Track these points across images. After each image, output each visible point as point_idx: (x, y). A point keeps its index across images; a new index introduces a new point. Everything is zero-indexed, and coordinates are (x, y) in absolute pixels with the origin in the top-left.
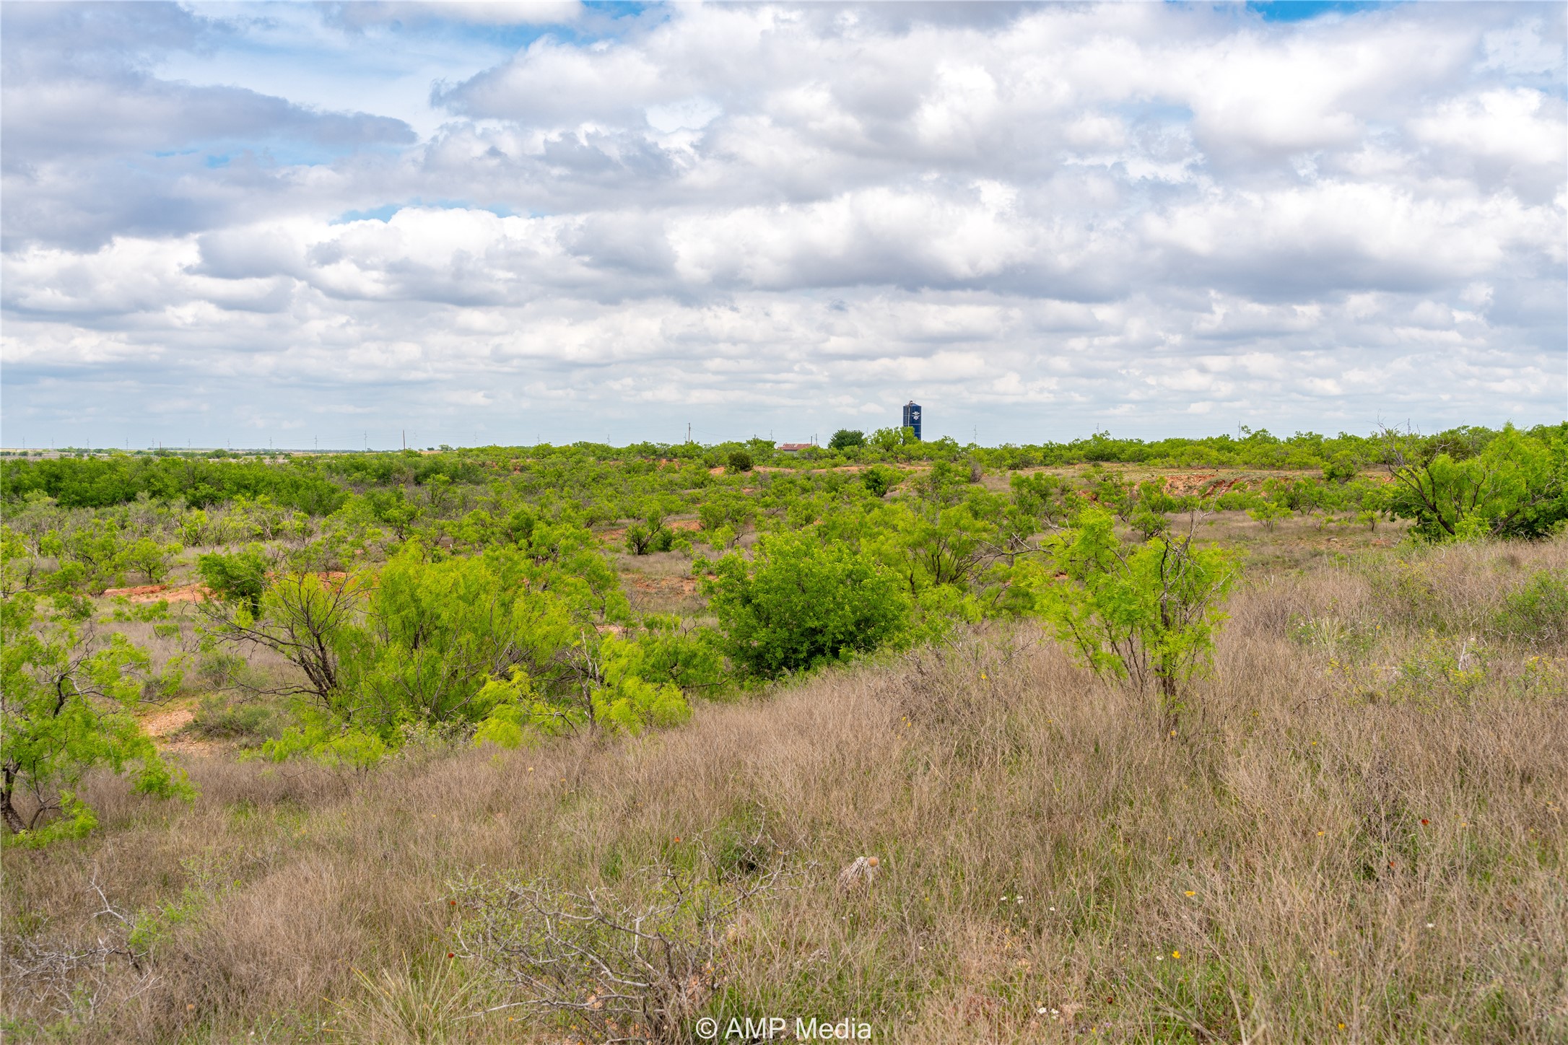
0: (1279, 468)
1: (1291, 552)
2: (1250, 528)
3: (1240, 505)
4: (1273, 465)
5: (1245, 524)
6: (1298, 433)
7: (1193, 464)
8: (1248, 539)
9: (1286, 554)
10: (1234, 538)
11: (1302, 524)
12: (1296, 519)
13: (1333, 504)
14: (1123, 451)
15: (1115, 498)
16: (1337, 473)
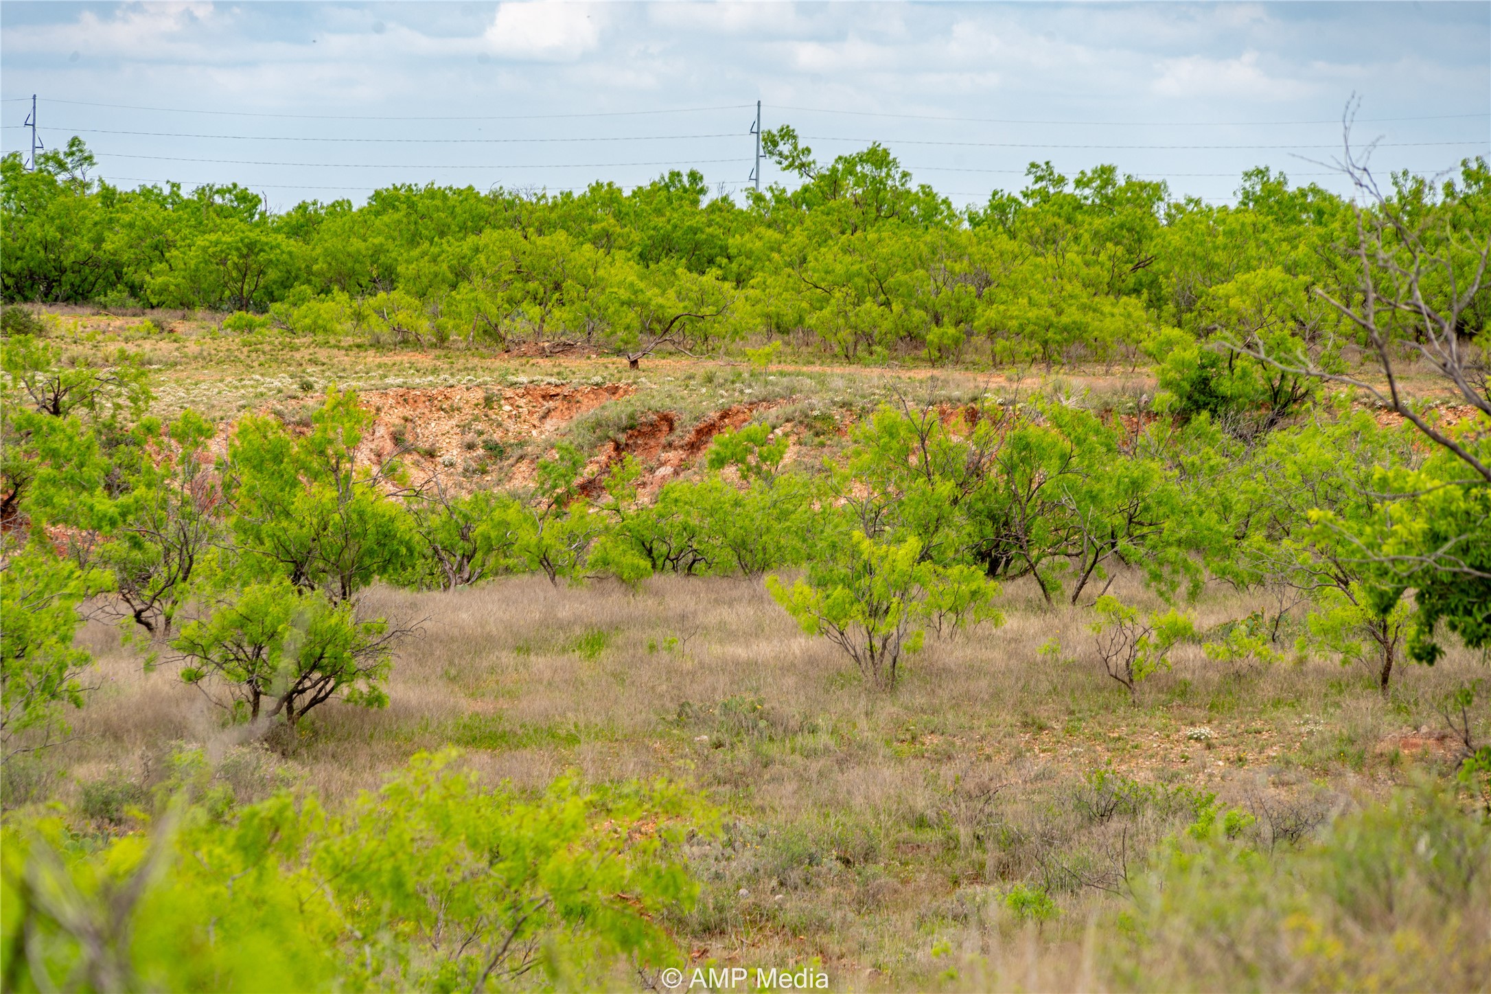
0: (944, 355)
1: (985, 792)
2: (787, 668)
3: (740, 547)
4: (913, 339)
5: (764, 649)
6: (1043, 173)
7: (515, 327)
8: (777, 727)
9: (962, 808)
10: (702, 721)
11: (1040, 649)
12: (1011, 623)
13: (1194, 544)
14: (160, 250)
15: (104, 504)
16: (1226, 386)
